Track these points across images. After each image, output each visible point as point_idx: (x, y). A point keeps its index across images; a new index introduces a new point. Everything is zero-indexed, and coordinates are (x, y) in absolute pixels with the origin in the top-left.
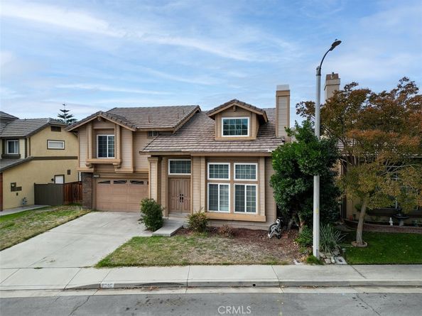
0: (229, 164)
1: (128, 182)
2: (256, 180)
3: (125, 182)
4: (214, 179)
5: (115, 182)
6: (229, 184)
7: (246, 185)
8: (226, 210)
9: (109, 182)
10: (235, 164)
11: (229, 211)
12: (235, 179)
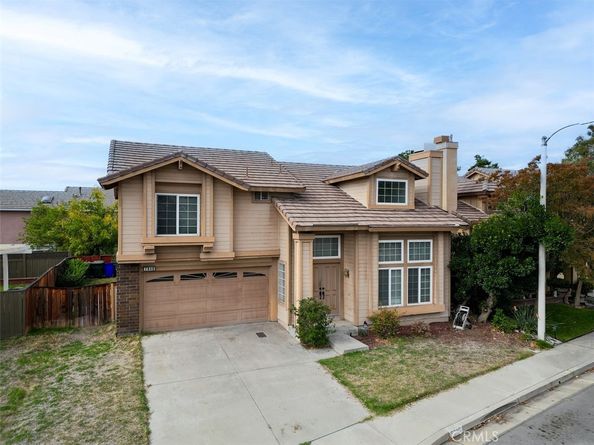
0: (402, 241)
1: (210, 276)
2: (431, 261)
3: (202, 276)
4: (384, 263)
5: (183, 278)
6: (402, 269)
7: (420, 268)
8: (399, 304)
9: (171, 279)
10: (409, 241)
11: (402, 304)
12: (409, 262)
